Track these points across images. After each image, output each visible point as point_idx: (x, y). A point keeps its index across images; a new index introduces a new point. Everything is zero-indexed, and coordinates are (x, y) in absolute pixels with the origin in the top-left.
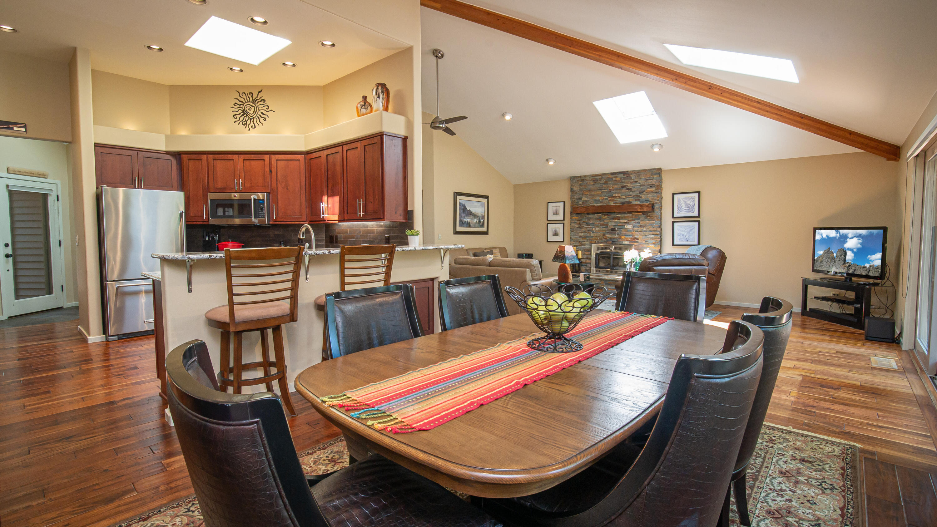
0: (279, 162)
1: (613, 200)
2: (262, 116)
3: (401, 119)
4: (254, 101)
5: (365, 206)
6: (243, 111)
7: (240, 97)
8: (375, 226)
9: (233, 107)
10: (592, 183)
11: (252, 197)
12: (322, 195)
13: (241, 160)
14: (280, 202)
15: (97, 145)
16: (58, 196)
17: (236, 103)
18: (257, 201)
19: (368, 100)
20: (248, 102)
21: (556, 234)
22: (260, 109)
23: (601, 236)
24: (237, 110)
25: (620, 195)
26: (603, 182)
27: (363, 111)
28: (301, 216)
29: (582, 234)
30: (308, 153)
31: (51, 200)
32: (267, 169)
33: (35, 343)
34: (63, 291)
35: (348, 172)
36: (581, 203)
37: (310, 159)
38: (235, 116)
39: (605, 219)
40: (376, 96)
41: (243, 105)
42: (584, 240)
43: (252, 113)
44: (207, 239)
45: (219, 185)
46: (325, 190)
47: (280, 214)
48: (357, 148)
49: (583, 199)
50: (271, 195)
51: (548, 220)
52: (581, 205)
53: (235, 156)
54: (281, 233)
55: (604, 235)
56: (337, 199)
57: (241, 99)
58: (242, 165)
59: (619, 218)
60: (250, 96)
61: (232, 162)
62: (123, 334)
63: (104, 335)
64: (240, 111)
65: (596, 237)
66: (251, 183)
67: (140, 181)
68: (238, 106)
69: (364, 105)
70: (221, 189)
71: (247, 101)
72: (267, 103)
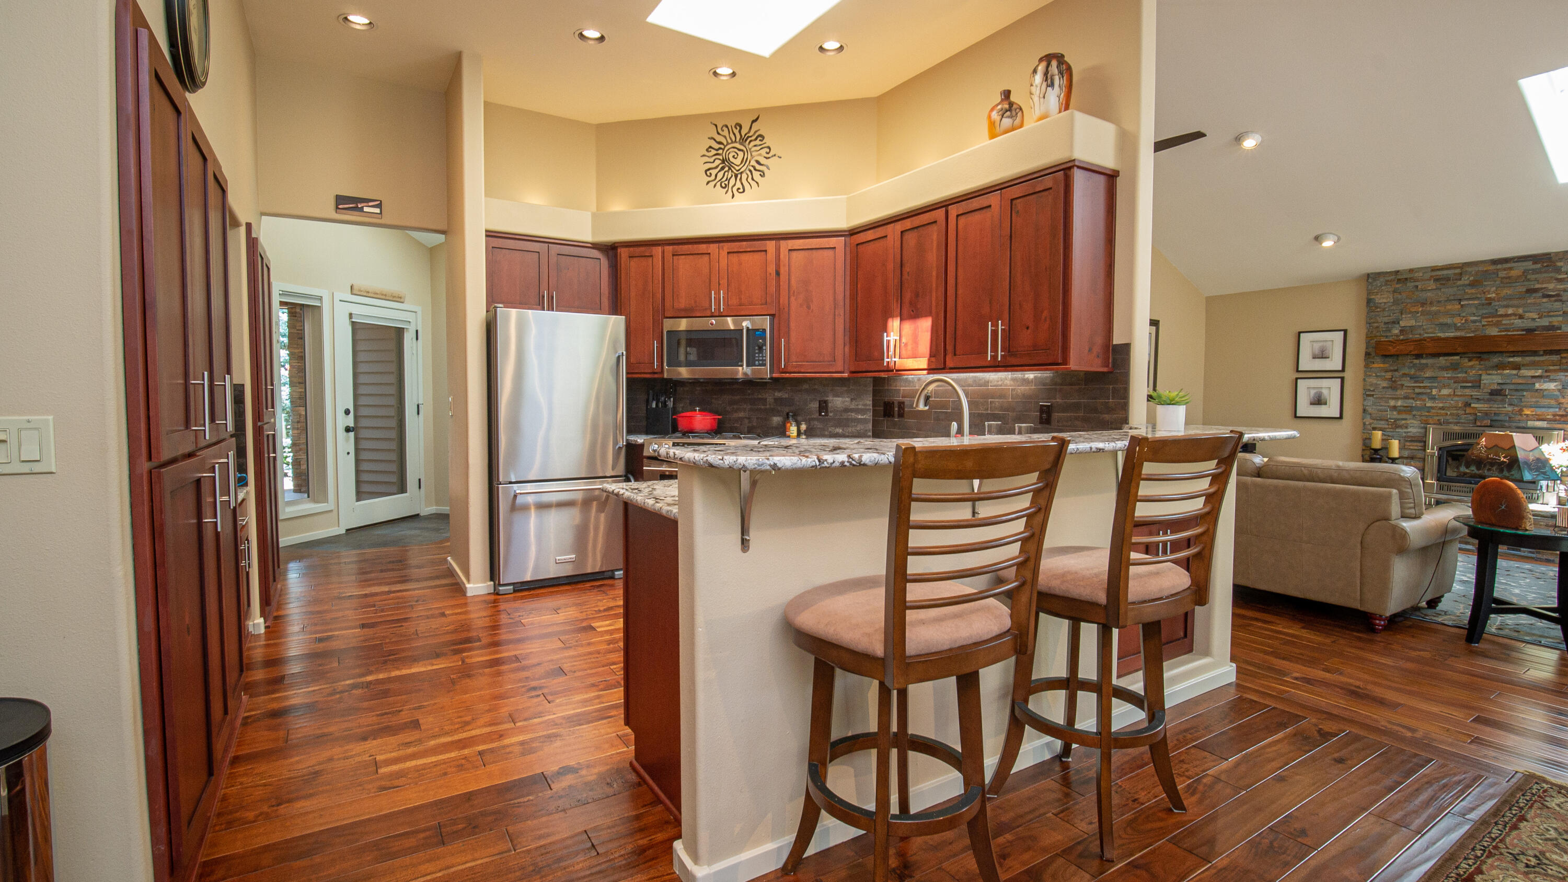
0: (794, 254)
1: (1497, 324)
2: (758, 167)
3: (1107, 130)
4: (743, 140)
5: (1009, 335)
6: (723, 161)
7: (718, 133)
8: (1008, 382)
9: (704, 156)
10: (1432, 285)
11: (744, 324)
12: (887, 315)
13: (724, 253)
14: (793, 334)
15: (490, 234)
16: (417, 331)
17: (710, 147)
18: (751, 333)
19: (1012, 98)
20: (732, 142)
21: (1319, 401)
22: (753, 154)
23: (1457, 408)
24: (712, 160)
25: (1520, 311)
26: (1467, 282)
27: (1007, 122)
28: (835, 361)
29: (1399, 403)
30: (852, 232)
31: (408, 338)
32: (772, 269)
33: (386, 589)
34: (420, 487)
35: (960, 262)
36: (1396, 331)
37: (857, 245)
38: (708, 173)
39: (1471, 367)
40: (1045, 84)
41: (723, 150)
42: (1404, 416)
43: (738, 163)
44: (654, 405)
45: (683, 303)
46: (895, 307)
47: (794, 358)
48: (990, 206)
49: (1402, 323)
50: (776, 320)
51: (1298, 371)
52: (1397, 336)
53: (712, 245)
54: (786, 396)
55: (1467, 405)
56: (926, 324)
57: (719, 139)
58: (724, 262)
59: (1517, 367)
60: (736, 132)
61: (706, 258)
62: (521, 583)
63: (492, 583)
64: (718, 162)
65: (1442, 408)
66: (740, 299)
67: (551, 298)
68: (714, 152)
69: (1010, 110)
70: (685, 310)
71: (730, 141)
72: (768, 141)
